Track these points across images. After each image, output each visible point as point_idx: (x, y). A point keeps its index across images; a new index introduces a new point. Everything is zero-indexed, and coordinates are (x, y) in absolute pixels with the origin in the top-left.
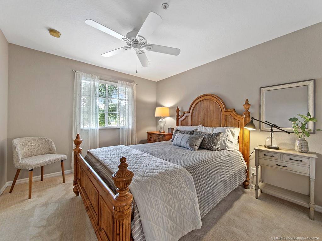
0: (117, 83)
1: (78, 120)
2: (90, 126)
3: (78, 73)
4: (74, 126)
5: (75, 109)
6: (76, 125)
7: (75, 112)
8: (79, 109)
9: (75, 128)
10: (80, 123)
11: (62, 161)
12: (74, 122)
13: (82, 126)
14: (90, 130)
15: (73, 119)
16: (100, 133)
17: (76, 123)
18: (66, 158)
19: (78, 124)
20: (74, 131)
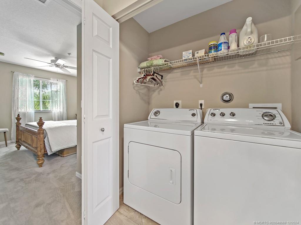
0: (50, 79)
1: (17, 106)
2: (26, 110)
3: (16, 73)
4: (13, 110)
5: (14, 98)
6: (14, 109)
7: (14, 100)
8: (17, 98)
9: (13, 111)
10: (18, 108)
11: (5, 133)
12: (13, 107)
13: (20, 110)
14: (26, 112)
15: (12, 105)
16: (35, 114)
17: (14, 108)
18: (8, 131)
19: (16, 108)
20: (13, 114)
